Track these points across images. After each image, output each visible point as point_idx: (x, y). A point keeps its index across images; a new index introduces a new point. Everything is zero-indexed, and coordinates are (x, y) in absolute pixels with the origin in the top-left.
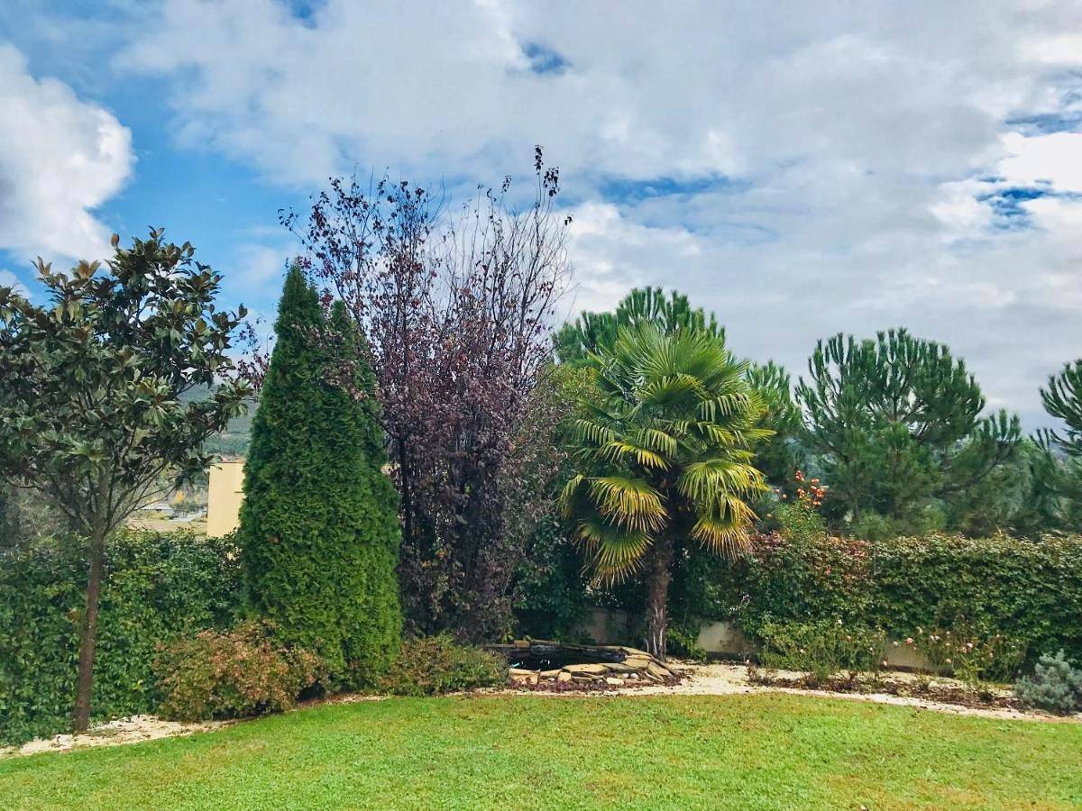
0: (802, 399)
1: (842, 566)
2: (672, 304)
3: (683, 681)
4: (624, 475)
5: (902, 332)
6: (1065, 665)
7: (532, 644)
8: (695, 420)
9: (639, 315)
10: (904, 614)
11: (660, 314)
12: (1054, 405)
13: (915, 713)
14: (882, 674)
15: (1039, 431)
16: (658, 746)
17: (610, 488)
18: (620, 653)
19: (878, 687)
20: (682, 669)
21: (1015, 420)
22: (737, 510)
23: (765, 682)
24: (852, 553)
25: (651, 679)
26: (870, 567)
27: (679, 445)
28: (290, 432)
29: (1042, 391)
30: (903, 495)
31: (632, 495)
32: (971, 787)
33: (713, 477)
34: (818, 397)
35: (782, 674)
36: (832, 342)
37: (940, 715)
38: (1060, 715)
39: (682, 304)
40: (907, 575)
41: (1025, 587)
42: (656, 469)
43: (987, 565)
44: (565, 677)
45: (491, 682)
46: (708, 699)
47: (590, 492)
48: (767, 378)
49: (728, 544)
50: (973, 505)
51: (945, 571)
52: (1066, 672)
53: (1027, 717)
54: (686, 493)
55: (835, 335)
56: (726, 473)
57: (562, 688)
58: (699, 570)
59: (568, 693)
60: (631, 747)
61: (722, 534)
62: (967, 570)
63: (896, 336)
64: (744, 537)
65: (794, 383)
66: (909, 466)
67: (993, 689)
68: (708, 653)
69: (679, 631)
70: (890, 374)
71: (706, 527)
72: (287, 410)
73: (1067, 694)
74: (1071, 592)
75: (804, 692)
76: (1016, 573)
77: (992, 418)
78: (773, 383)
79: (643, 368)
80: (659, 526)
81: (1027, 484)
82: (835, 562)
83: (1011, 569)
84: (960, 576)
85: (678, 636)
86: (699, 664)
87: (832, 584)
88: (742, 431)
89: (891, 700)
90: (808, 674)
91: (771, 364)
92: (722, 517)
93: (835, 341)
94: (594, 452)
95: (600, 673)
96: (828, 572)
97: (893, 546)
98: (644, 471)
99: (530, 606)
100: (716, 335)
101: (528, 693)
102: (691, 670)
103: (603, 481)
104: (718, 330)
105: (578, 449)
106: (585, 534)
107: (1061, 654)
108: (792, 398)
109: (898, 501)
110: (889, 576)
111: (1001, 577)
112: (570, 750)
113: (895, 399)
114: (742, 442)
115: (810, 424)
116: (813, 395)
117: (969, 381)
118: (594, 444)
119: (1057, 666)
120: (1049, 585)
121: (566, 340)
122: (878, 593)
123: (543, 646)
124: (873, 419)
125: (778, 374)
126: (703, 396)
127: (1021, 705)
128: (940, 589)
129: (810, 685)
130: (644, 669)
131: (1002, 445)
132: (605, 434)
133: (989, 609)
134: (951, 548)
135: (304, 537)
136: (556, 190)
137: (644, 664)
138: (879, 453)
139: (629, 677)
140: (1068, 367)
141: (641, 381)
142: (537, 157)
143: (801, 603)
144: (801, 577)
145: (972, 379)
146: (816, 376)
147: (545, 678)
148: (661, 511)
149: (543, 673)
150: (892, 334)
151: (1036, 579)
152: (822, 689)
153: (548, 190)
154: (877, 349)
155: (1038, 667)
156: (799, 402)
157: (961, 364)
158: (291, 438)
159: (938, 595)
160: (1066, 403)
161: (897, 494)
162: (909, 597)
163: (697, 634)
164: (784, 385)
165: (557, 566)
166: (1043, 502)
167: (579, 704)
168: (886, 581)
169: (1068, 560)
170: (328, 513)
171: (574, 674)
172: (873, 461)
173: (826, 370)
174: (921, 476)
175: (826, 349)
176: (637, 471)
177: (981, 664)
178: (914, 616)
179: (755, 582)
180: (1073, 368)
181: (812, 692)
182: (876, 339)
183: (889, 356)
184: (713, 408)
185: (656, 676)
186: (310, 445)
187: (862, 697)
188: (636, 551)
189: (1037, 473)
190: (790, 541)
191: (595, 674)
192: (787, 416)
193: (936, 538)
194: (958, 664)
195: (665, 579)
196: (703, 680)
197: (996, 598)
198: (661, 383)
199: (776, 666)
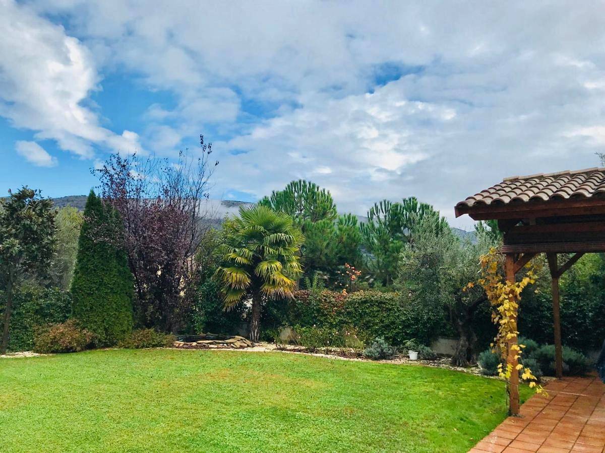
1: (332, 304)
3: (248, 348)
4: (232, 267)
17: (227, 272)
22: (278, 281)
24: (338, 299)
26: (343, 304)
28: (86, 252)
31: (234, 275)
41: (395, 313)
42: (244, 264)
43: (384, 303)
44: (194, 344)
45: (164, 345)
51: (369, 306)
52: (381, 344)
57: (190, 348)
61: (275, 289)
62: (377, 305)
71: (265, 288)
72: (85, 244)
80: (245, 287)
84: (374, 308)
87: (328, 311)
92: (271, 283)
95: (207, 343)
96: (326, 306)
98: (239, 265)
103: (225, 269)
106: (222, 290)
111: (388, 308)
119: (378, 342)
122: (345, 315)
126: (267, 234)
128: (366, 313)
130: (232, 343)
133: (381, 321)
135: (90, 290)
139: (222, 345)
148: (248, 281)
158: (87, 255)
170: (100, 281)
171: (198, 343)
176: (241, 267)
186: (94, 257)
188: (238, 297)
197: (385, 317)
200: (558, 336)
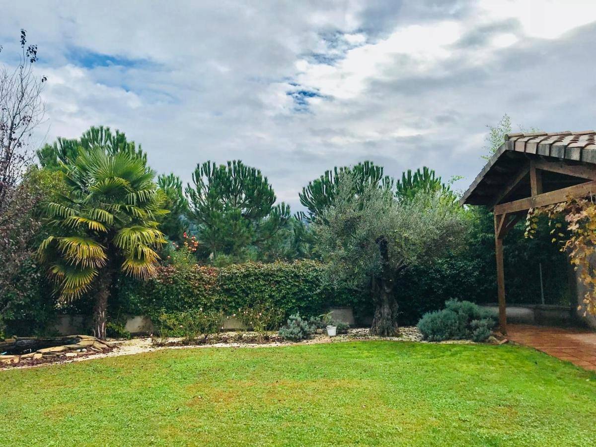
0: (189, 195)
1: (203, 281)
2: (116, 137)
3: (115, 350)
4: (80, 236)
5: (239, 162)
6: (299, 319)
7: (17, 340)
8: (124, 204)
9: (95, 142)
10: (233, 303)
11: (108, 143)
12: (304, 200)
13: (233, 350)
14: (221, 334)
15: (298, 213)
16: (93, 386)
17: (71, 243)
18: (76, 339)
19: (219, 340)
20: (115, 344)
21: (288, 207)
22: (147, 254)
23: (161, 345)
24: (210, 274)
25: (94, 351)
26: (218, 280)
27: (115, 218)
29: (299, 194)
30: (237, 244)
31: (85, 247)
32: (251, 379)
33: (134, 236)
34: (197, 194)
35: (171, 340)
36: (205, 165)
37: (245, 349)
38: (297, 342)
39: (121, 138)
40: (235, 283)
41: (286, 285)
42: (100, 232)
43: (271, 276)
44: (38, 356)
46: (127, 357)
47: (58, 246)
48: (170, 183)
49: (142, 273)
50: (269, 248)
51: (252, 280)
52: (300, 322)
53: (283, 345)
54: (119, 245)
55: (206, 161)
56: (141, 233)
57: (35, 363)
58: (126, 288)
59: (39, 365)
60: (76, 389)
61: (139, 268)
62: (262, 279)
63: (236, 164)
64: (152, 268)
65: (184, 186)
66: (240, 230)
67: (269, 334)
68: (131, 333)
69: (115, 323)
70: (233, 182)
71: (130, 264)
73: (299, 332)
74: (304, 286)
75: (181, 348)
76: (282, 278)
77: (279, 206)
78: (173, 186)
79: (94, 173)
80: (102, 265)
81: (293, 238)
82: (201, 278)
83: (281, 277)
84: (259, 282)
85: (114, 326)
86: (125, 340)
87: (199, 290)
88: (151, 211)
89: (224, 345)
90: (184, 338)
91: (172, 175)
92: (139, 258)
93: (206, 164)
94: (61, 223)
95: (62, 351)
96: (197, 285)
97: (229, 269)
98: (94, 233)
99: (17, 318)
100: (141, 158)
101: (12, 368)
102: (120, 343)
103: (66, 240)
104: (143, 154)
105: (50, 221)
106: (55, 271)
107: (298, 314)
108: (184, 194)
109: (235, 247)
110: (227, 284)
111: (276, 281)
112: (36, 396)
113: (236, 196)
114: (151, 217)
115: (192, 208)
116: (194, 193)
117: (269, 188)
118: (62, 217)
119: (296, 320)
120: (296, 283)
121: (47, 155)
122: (221, 293)
123: (25, 340)
124: (224, 206)
125: (176, 181)
126: (129, 190)
127: (281, 340)
128: (250, 288)
129: (185, 343)
130: (91, 346)
131: (282, 219)
132: (69, 212)
133: (271, 296)
134: (256, 268)
136: (36, 60)
137: (91, 343)
138: (226, 223)
139: (81, 351)
140: (310, 183)
141: (92, 180)
142: (22, 37)
143: (182, 302)
144: (183, 288)
145: (271, 187)
146: (196, 183)
147: (24, 358)
148: (103, 256)
149: (23, 356)
150: (234, 163)
151: (290, 281)
152: (191, 345)
153: (29, 58)
154: (227, 170)
155: (289, 321)
156: (187, 196)
157: (266, 179)
159: (249, 292)
160: (309, 200)
161: (234, 244)
162: (236, 294)
163: (125, 324)
164: (179, 187)
165: (35, 291)
166: (299, 246)
167: (46, 371)
168: (225, 287)
169: (304, 271)
171: (45, 353)
172: (223, 227)
173: (201, 180)
174: (246, 234)
175: (202, 169)
176: (91, 235)
177: (265, 322)
178: (238, 303)
179: (158, 292)
180: (312, 184)
181: (185, 347)
182: (227, 165)
183: (233, 174)
184: (135, 197)
185: (98, 349)
187: (210, 346)
188: (87, 280)
189: (296, 232)
190: (178, 269)
191: (58, 352)
192: (180, 203)
193: (249, 264)
194: (255, 324)
195: (106, 294)
196: (127, 348)
197: (274, 291)
198: (104, 182)
199: (167, 336)
200: (502, 293)
